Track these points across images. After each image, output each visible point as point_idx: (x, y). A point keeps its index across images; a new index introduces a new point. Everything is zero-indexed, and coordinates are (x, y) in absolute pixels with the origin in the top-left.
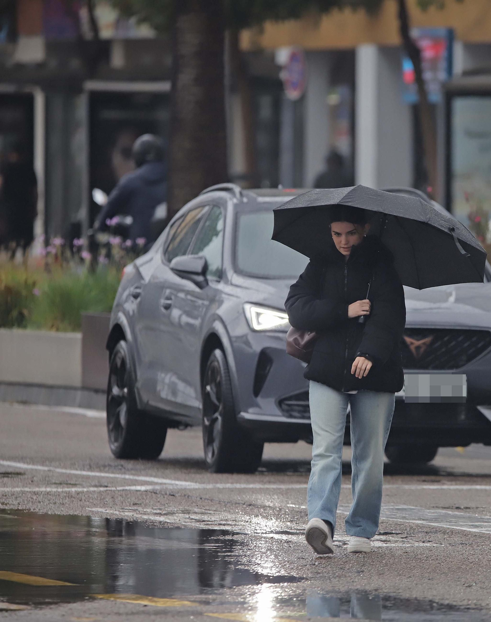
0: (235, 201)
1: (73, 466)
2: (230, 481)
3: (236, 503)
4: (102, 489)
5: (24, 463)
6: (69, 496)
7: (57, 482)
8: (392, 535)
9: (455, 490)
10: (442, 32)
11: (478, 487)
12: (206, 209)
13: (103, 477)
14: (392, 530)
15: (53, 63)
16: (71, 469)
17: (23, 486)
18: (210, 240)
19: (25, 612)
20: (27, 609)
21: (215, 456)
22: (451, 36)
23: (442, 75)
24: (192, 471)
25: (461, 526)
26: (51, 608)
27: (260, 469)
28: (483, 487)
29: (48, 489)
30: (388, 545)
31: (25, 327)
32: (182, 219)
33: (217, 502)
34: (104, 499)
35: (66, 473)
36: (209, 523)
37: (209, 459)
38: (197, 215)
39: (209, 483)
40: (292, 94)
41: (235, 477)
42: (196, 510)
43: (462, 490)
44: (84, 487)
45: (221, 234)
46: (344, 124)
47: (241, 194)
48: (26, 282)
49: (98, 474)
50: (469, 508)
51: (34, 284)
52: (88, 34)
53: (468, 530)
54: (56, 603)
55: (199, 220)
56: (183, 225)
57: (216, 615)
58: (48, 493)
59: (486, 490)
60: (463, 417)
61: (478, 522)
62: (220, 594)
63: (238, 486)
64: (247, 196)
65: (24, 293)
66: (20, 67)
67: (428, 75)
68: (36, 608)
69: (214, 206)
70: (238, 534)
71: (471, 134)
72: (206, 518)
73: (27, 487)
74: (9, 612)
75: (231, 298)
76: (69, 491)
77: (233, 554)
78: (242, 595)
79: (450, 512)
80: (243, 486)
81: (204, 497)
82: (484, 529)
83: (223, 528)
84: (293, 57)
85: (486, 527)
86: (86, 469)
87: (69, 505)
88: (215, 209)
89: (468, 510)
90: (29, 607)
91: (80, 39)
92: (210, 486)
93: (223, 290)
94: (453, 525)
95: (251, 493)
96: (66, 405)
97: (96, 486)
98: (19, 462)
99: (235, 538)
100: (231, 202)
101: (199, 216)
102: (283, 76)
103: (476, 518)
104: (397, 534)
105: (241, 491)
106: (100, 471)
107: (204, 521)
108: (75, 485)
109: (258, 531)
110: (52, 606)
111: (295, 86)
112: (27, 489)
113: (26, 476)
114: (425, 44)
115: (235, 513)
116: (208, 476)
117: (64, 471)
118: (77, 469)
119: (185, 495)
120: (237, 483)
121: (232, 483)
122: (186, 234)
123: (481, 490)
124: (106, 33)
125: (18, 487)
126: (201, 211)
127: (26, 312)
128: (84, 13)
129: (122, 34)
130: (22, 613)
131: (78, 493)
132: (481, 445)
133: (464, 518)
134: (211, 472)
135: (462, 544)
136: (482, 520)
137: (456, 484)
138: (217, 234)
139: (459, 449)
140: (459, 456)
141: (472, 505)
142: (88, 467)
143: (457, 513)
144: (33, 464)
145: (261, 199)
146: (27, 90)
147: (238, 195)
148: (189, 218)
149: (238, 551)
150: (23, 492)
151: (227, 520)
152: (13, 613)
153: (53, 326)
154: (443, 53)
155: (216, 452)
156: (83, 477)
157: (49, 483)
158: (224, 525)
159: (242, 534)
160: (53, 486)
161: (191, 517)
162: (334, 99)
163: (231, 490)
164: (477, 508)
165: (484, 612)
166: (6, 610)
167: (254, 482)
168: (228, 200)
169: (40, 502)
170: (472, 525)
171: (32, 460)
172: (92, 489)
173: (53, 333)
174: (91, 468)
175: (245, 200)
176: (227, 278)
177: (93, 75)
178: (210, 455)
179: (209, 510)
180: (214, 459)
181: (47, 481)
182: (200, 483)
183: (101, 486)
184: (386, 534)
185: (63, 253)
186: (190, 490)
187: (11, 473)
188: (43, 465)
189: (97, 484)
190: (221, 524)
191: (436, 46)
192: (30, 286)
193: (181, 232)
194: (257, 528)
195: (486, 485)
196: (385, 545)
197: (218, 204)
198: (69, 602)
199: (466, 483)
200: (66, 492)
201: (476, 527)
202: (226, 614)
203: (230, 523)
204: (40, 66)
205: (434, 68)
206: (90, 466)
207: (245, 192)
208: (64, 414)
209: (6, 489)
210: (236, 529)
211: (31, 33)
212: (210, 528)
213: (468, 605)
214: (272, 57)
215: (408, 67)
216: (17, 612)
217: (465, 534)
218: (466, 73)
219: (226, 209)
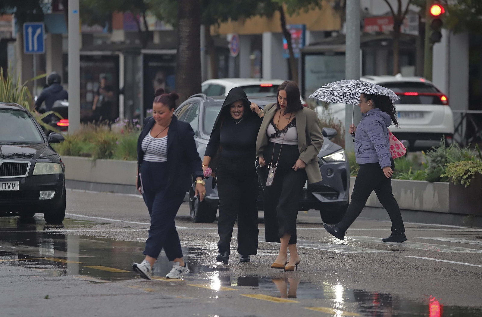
0: (204, 101)
1: (132, 220)
2: (202, 226)
3: (204, 236)
4: (144, 230)
5: (111, 219)
6: (130, 233)
7: (125, 227)
8: (273, 250)
9: (302, 230)
10: (300, 27)
11: (312, 229)
12: (191, 105)
13: (145, 225)
14: (273, 248)
15: (128, 42)
16: (131, 221)
17: (110, 229)
18: (193, 119)
19: (108, 283)
20: (109, 282)
21: (195, 215)
22: (304, 28)
23: (300, 46)
24: (185, 222)
25: (304, 246)
26: (120, 282)
27: (215, 221)
28: (315, 229)
29: (121, 230)
30: (271, 254)
31: (113, 159)
32: (181, 109)
33: (196, 236)
34: (145, 234)
35: (129, 223)
36: (192, 245)
37: (193, 217)
38: (187, 108)
39: (192, 227)
40: (233, 55)
41: (204, 224)
42: (186, 239)
43: (305, 230)
44: (137, 229)
45: (198, 116)
46: (257, 68)
47: (206, 98)
48: (113, 138)
49: (143, 223)
50: (308, 238)
51: (117, 139)
52: (143, 29)
53: (307, 247)
54: (122, 280)
55: (188, 110)
56: (181, 112)
57: (192, 285)
58: (121, 232)
59: (316, 230)
60: (306, 197)
61: (311, 244)
62: (195, 276)
63: (205, 228)
64: (209, 99)
65: (112, 143)
66: (113, 43)
67: (294, 46)
68: (113, 282)
69: (195, 103)
70: (204, 249)
71: (313, 72)
72: (190, 243)
73: (111, 229)
74: (101, 284)
75: (202, 144)
76: (130, 231)
77: (201, 258)
78: (204, 276)
79: (299, 240)
80: (207, 228)
81: (189, 233)
82: (314, 247)
83: (197, 247)
84: (234, 38)
85: (315, 246)
86: (138, 221)
87: (130, 237)
88: (195, 105)
89: (307, 239)
90: (110, 282)
91: (140, 31)
92: (193, 229)
93: (198, 141)
94: (300, 246)
95: (211, 231)
96: (130, 193)
97: (142, 229)
98: (109, 218)
99: (203, 251)
100: (202, 101)
101: (188, 108)
102: (230, 46)
103: (311, 242)
104: (275, 249)
105: (206, 231)
106: (144, 222)
107: (189, 244)
108: (133, 228)
109: (213, 248)
110: (120, 281)
111: (234, 51)
112: (112, 230)
113: (112, 225)
114: (292, 32)
115: (203, 240)
116: (192, 224)
117: (128, 222)
118: (134, 222)
119: (181, 233)
120: (204, 227)
121: (202, 227)
122: (182, 116)
123: (314, 230)
124: (151, 28)
125: (108, 229)
126: (189, 106)
127: (113, 152)
128: (141, 19)
129: (158, 29)
130: (106, 284)
131: (134, 232)
132: (314, 210)
133: (305, 242)
134: (193, 223)
135: (304, 254)
136: (313, 243)
137: (303, 228)
138: (196, 116)
139: (305, 212)
140: (305, 215)
141: (309, 236)
142: (139, 220)
143: (302, 240)
144: (115, 219)
145: (215, 100)
146: (117, 53)
147: (205, 98)
148: (183, 109)
149: (203, 257)
150: (110, 231)
151: (199, 244)
152: (103, 284)
153: (125, 158)
154: (301, 36)
155: (196, 213)
156: (137, 224)
157: (121, 228)
158: (198, 246)
159: (206, 249)
160: (123, 228)
161: (184, 242)
162: (253, 57)
163: (202, 230)
164: (311, 238)
165: (312, 283)
166: (100, 283)
167: (212, 227)
168: (201, 101)
169: (117, 236)
170: (309, 245)
171: (114, 217)
172: (140, 230)
173: (125, 161)
174: (140, 221)
175: (208, 101)
176: (200, 135)
177: (145, 47)
178: (193, 215)
179: (192, 239)
180: (195, 216)
181: (120, 226)
182: (188, 227)
183: (144, 229)
184: (270, 249)
185: (129, 125)
186: (184, 230)
187: (105, 223)
188: (119, 220)
189: (143, 228)
190: (196, 245)
191: (297, 33)
192: (114, 140)
193: (180, 115)
194: (213, 247)
195: (316, 228)
196: (269, 254)
197: (196, 103)
198: (128, 280)
199: (307, 227)
200: (129, 231)
201: (311, 246)
202: (197, 285)
203: (201, 245)
204: (122, 43)
205: (297, 43)
206: (140, 220)
207: (208, 97)
208: (130, 197)
209: (103, 230)
210: (203, 247)
211: (118, 28)
212: (192, 247)
213: (305, 281)
214: (225, 39)
215: (285, 42)
216: (105, 284)
217: (305, 249)
218: (311, 45)
219: (200, 105)
